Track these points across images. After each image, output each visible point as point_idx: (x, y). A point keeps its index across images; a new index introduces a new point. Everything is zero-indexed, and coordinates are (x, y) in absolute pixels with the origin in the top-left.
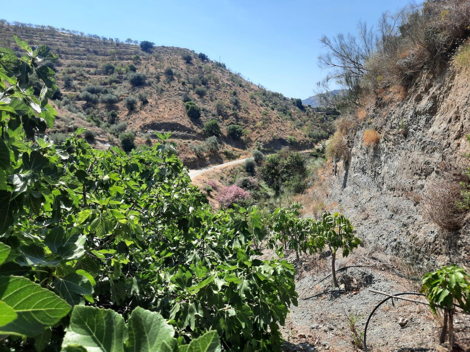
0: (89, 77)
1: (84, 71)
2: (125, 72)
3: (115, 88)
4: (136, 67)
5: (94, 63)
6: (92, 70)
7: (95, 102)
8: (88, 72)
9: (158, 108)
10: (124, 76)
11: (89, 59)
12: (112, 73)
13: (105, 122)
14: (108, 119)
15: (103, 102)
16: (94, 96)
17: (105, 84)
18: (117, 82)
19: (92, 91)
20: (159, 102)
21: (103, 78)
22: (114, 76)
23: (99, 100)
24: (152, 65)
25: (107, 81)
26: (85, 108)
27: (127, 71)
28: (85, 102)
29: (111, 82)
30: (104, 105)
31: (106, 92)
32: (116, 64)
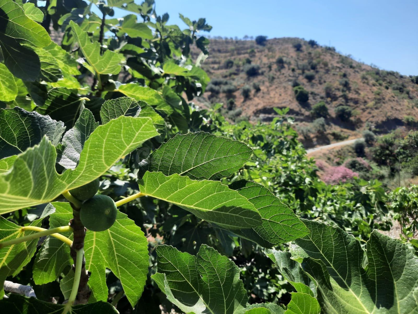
0: (214, 73)
1: (210, 67)
2: (242, 65)
3: (233, 79)
4: (252, 59)
5: (217, 60)
6: (216, 66)
7: (217, 92)
8: (213, 68)
9: (269, 94)
10: (241, 68)
11: (214, 57)
12: (232, 66)
13: (225, 109)
14: (227, 106)
15: (224, 92)
16: (216, 88)
17: (226, 77)
18: (235, 74)
19: (216, 84)
20: (270, 88)
21: (224, 72)
22: (233, 69)
23: (221, 90)
24: (265, 56)
25: (228, 74)
26: (210, 97)
27: (244, 64)
28: (209, 93)
29: (230, 75)
30: (224, 95)
31: (226, 83)
32: (235, 59)
